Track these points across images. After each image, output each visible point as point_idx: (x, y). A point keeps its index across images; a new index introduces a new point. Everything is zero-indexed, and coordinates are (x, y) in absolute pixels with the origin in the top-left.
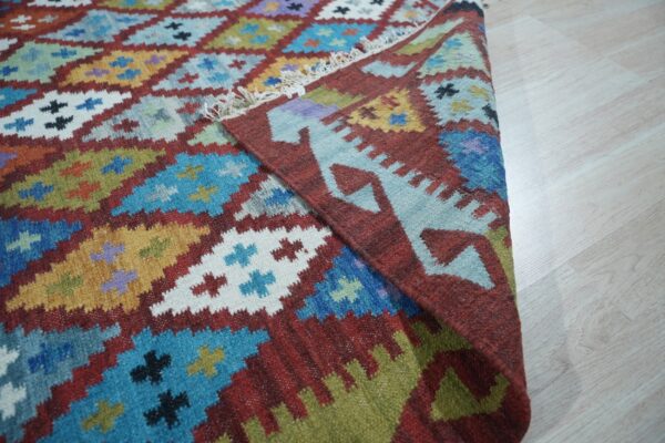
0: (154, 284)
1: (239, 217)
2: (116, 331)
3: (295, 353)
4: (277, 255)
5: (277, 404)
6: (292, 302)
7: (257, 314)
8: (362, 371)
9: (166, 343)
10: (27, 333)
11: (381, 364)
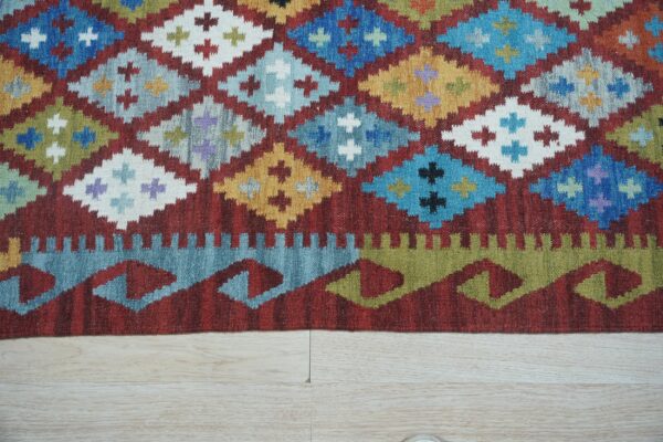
0: (449, 115)
1: (525, 89)
2: (416, 137)
3: (516, 210)
4: (538, 136)
5: (493, 233)
6: (531, 176)
7: (505, 172)
8: (550, 243)
9: (445, 162)
10: (368, 111)
11: (564, 245)
